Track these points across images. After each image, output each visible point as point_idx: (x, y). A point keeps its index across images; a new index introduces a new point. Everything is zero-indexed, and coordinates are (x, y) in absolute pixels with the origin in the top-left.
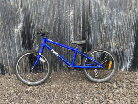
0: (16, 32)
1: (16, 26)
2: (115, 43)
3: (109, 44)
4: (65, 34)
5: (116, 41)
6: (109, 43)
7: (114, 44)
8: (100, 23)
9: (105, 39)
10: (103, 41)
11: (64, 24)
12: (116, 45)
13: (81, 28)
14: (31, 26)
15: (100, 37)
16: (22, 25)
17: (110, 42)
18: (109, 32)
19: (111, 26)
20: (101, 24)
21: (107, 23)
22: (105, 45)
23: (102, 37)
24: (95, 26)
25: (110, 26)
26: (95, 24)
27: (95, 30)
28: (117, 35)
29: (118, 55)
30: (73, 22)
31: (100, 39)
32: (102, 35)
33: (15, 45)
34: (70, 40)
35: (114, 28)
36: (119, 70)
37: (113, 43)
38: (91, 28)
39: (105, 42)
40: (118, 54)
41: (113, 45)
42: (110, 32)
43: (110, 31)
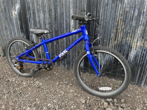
0: (14, 14)
1: (13, 8)
2: (142, 41)
3: (129, 41)
4: (63, 20)
5: (143, 38)
6: (131, 40)
7: (139, 43)
8: (116, 5)
9: (123, 33)
10: (120, 36)
11: (63, 5)
12: (142, 45)
13: (85, 12)
14: (26, 8)
15: (114, 29)
16: (19, 6)
17: (131, 38)
18: (132, 21)
19: (137, 11)
20: (119, 6)
21: (128, 6)
22: (121, 42)
23: (117, 29)
24: (107, 10)
25: (134, 11)
26: (107, 6)
27: (106, 17)
28: (146, 27)
29: (144, 62)
30: (74, 3)
31: (115, 31)
32: (118, 25)
33: (15, 29)
34: (70, 28)
35: (143, 16)
36: (144, 86)
37: (137, 41)
38: (100, 13)
39: (122, 38)
40: (144, 60)
41: (138, 45)
42: (134, 22)
43: (135, 20)
